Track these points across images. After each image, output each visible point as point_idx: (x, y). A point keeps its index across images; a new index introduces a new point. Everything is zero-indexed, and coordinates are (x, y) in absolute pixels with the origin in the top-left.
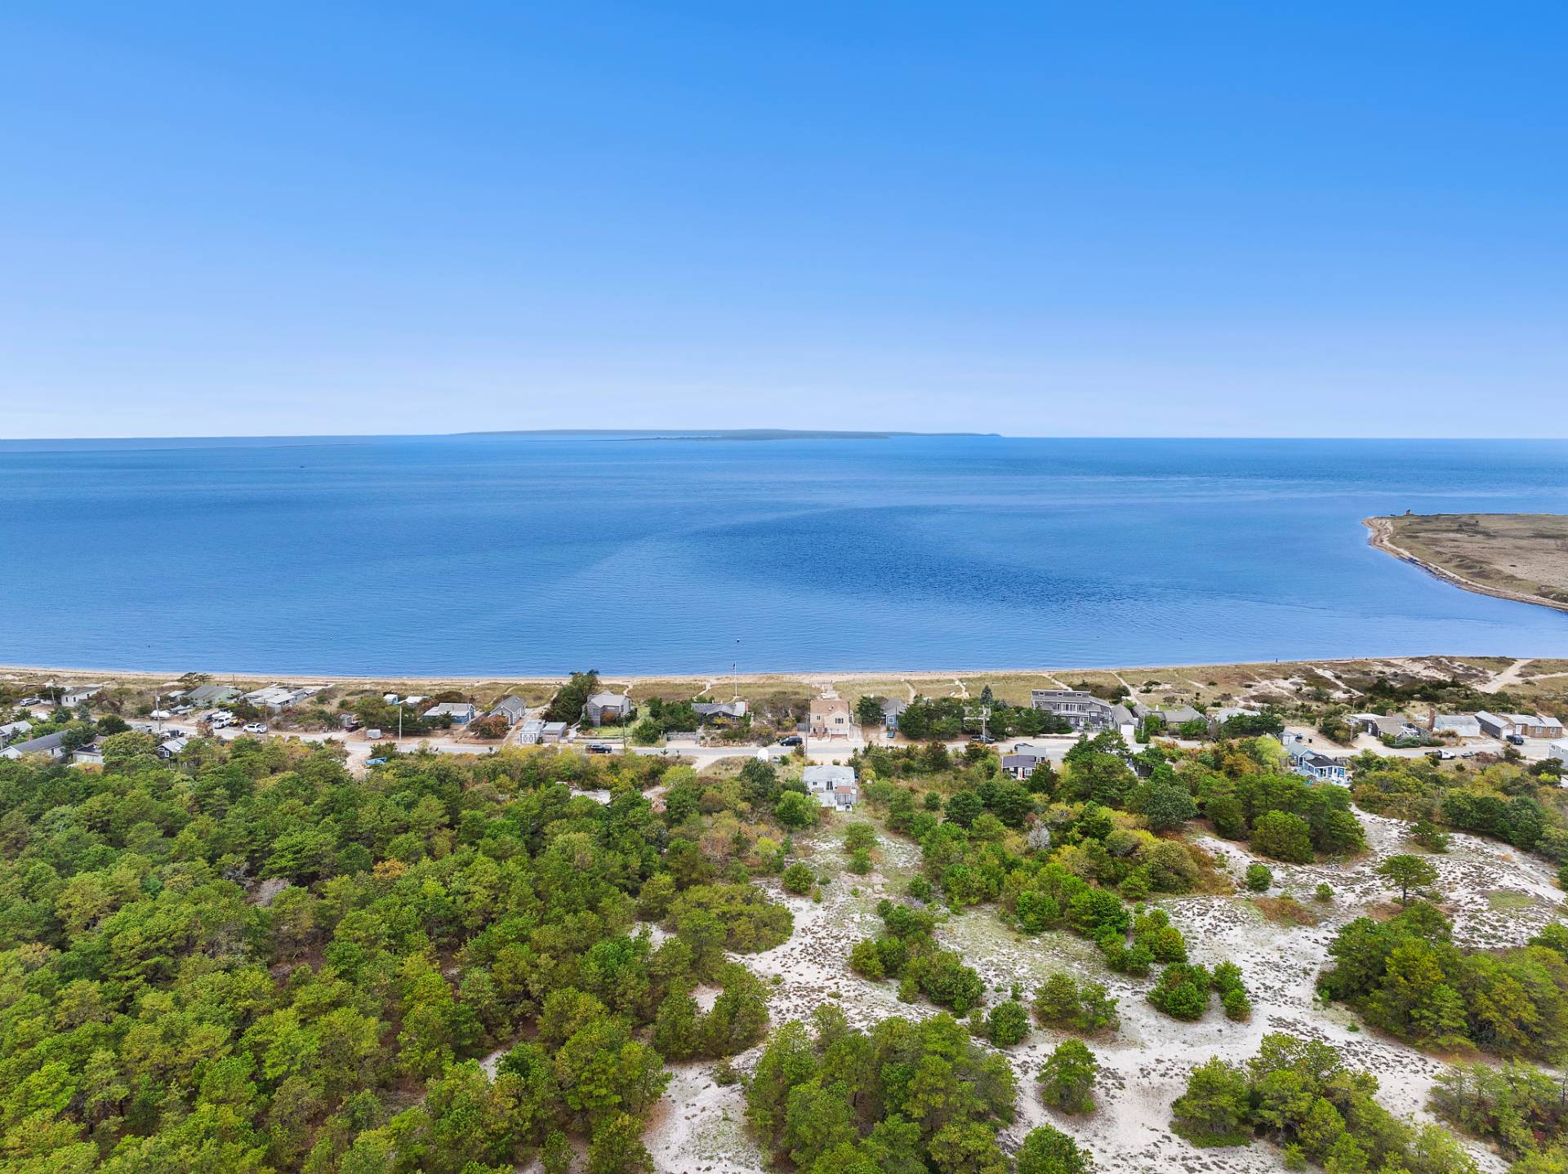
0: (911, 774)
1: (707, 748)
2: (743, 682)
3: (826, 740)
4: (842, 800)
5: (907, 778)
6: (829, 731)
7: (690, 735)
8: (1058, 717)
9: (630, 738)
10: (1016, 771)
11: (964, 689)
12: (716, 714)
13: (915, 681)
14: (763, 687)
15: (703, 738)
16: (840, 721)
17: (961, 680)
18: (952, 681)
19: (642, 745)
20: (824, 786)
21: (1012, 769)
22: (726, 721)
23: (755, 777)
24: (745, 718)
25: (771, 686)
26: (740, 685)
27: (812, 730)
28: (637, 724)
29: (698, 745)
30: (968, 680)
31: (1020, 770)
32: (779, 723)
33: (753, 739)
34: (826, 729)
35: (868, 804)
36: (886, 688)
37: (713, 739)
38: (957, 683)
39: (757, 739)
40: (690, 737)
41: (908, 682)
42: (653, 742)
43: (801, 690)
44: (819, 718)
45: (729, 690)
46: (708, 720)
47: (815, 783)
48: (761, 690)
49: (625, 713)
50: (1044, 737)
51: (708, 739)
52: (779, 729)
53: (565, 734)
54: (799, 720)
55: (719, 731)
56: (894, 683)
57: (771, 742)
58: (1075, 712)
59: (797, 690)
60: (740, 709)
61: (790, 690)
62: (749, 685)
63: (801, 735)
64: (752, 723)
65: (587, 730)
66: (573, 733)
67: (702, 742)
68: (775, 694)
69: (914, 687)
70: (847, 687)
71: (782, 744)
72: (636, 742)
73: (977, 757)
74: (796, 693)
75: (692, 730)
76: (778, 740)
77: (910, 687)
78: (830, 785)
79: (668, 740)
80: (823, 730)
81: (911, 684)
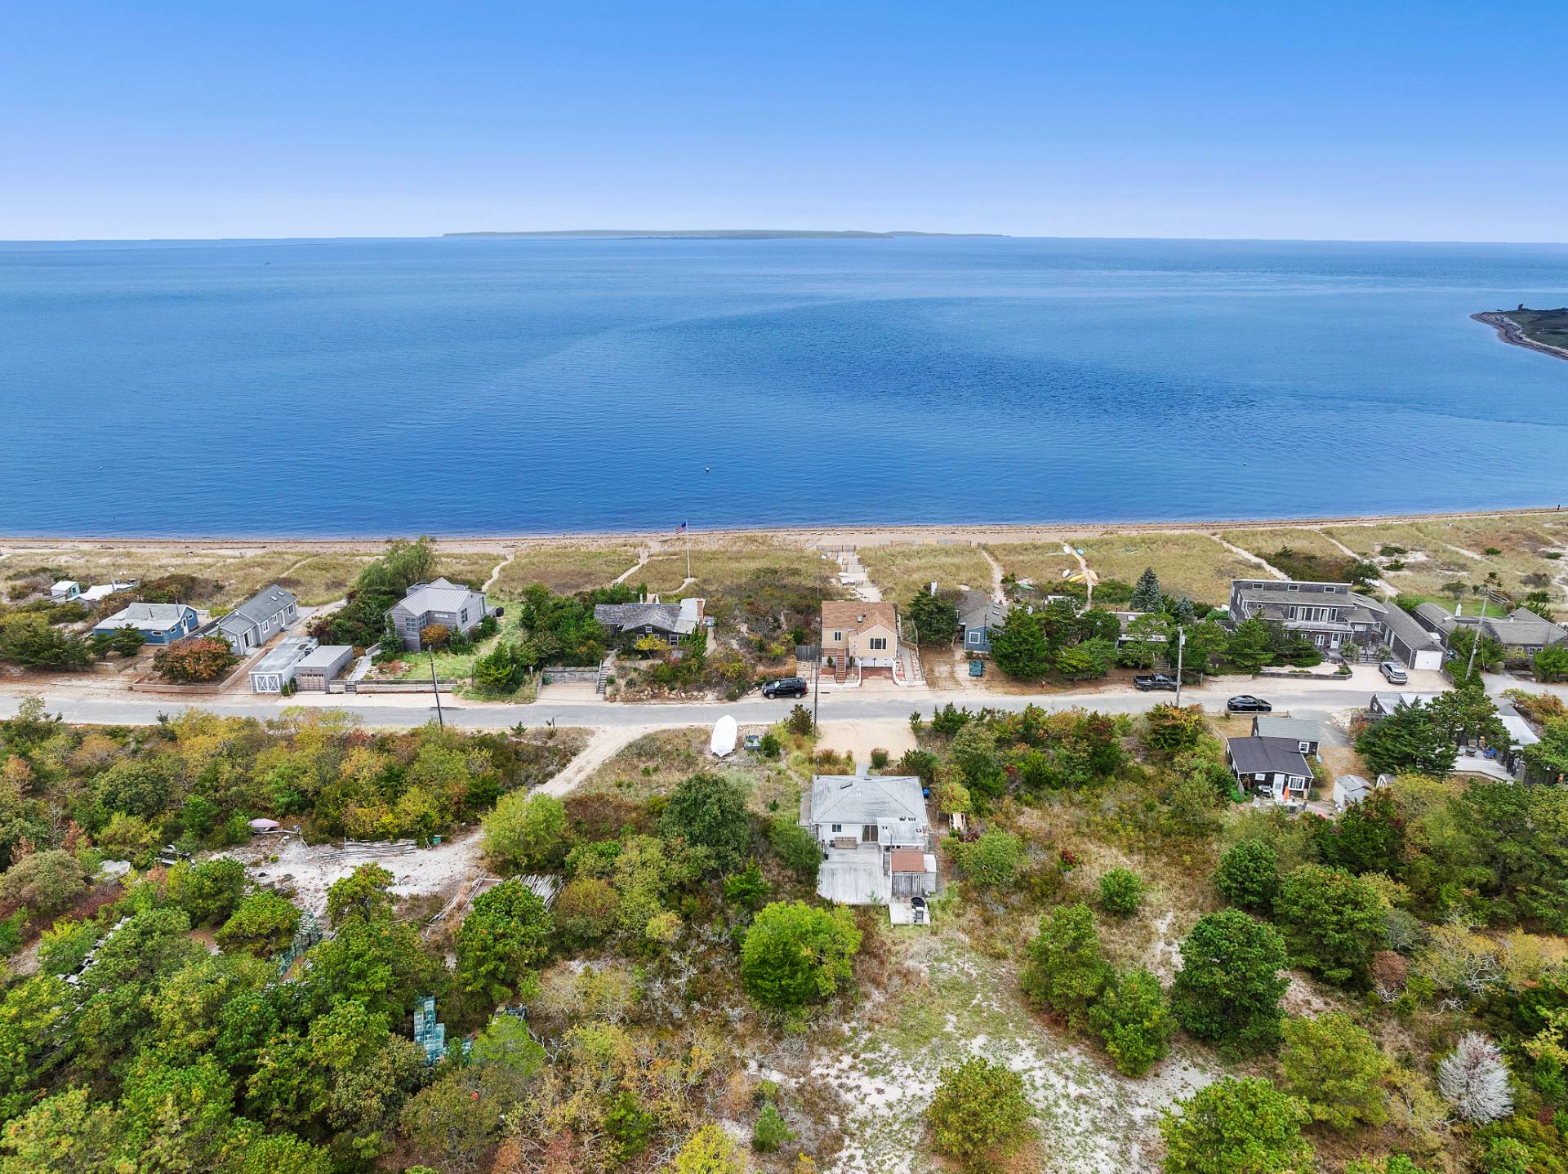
0: (1047, 791)
1: (617, 705)
2: (705, 548)
3: (852, 684)
4: (903, 886)
5: (1037, 802)
6: (859, 663)
7: (588, 672)
8: (1295, 634)
9: (468, 681)
10: (1269, 781)
11: (1083, 563)
12: (640, 630)
13: (997, 547)
14: (737, 559)
15: (611, 681)
16: (878, 644)
17: (1072, 545)
18: (1058, 547)
19: (489, 699)
20: (857, 833)
21: (1260, 777)
22: (659, 644)
23: (696, 828)
24: (696, 638)
25: (752, 557)
26: (697, 556)
27: (824, 660)
28: (487, 649)
29: (601, 697)
30: (1086, 544)
31: (1279, 779)
32: (762, 647)
33: (709, 684)
34: (852, 660)
35: (965, 898)
36: (949, 560)
37: (631, 684)
38: (1067, 550)
39: (718, 684)
40: (587, 675)
41: (985, 548)
42: (512, 692)
43: (802, 566)
44: (838, 636)
45: (677, 567)
46: (624, 642)
47: (837, 828)
48: (734, 565)
49: (474, 622)
50: (1272, 675)
51: (622, 682)
52: (760, 659)
53: (344, 669)
54: (799, 639)
55: (644, 665)
56: (962, 551)
57: (744, 691)
58: (1323, 624)
59: (796, 566)
60: (690, 615)
61: (785, 565)
62: (713, 556)
63: (805, 671)
64: (711, 645)
65: (390, 661)
66: (364, 668)
67: (609, 689)
68: (759, 573)
69: (997, 559)
70: (882, 560)
71: (767, 695)
72: (478, 690)
73: (1178, 742)
74: (795, 572)
75: (592, 661)
76: (759, 685)
77: (990, 560)
78: (870, 833)
79: (545, 682)
80: (846, 660)
81: (991, 553)
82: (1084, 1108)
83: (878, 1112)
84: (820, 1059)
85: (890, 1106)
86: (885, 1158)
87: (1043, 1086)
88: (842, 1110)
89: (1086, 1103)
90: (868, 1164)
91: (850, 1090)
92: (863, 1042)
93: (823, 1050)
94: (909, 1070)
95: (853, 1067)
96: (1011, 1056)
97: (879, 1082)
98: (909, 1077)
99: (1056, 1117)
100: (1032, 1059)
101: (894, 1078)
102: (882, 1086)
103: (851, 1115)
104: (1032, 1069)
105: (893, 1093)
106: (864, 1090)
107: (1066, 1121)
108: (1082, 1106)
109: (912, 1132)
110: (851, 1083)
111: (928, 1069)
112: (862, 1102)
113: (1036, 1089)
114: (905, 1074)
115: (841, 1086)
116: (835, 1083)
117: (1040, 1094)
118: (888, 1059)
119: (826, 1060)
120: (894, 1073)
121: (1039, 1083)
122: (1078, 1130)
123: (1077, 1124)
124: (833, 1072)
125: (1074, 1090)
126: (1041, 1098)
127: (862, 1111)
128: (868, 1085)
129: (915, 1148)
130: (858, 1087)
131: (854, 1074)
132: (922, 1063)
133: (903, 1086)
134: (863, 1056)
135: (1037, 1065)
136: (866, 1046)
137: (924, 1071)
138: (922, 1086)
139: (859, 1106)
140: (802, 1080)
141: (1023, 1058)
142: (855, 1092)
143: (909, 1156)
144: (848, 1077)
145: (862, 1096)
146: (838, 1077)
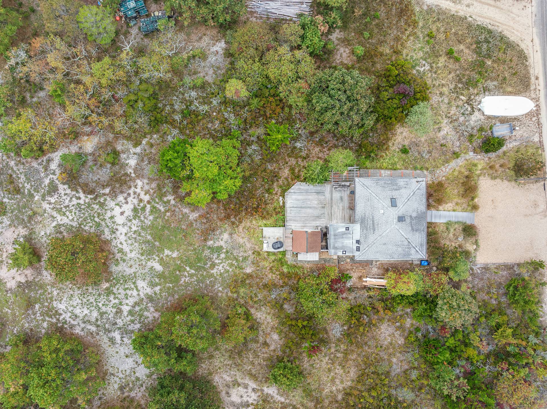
82: (114, 310)
83: (109, 212)
84: (148, 184)
85: (112, 217)
86: (73, 213)
87: (126, 294)
88: (114, 195)
89: (117, 312)
90: (73, 205)
91: (126, 199)
92: (158, 206)
93: (154, 185)
94: (134, 228)
95: (141, 201)
96: (146, 281)
97: (129, 213)
98: (130, 228)
99: (107, 296)
100: (145, 292)
101: (130, 221)
102: (126, 215)
103: (108, 199)
104: (138, 290)
105: (120, 220)
106: (124, 205)
107: (105, 300)
108: (115, 310)
109: (91, 227)
110: (129, 199)
111: (135, 238)
112: (117, 204)
113: (125, 289)
114: (133, 227)
115: (129, 194)
116: (131, 191)
117: (121, 291)
118: (142, 219)
119: (147, 187)
120: (133, 221)
121: (129, 292)
122: (100, 305)
123: (103, 305)
124: (138, 190)
125: (126, 309)
126: (119, 291)
127: (111, 204)
128: (128, 209)
129: (80, 227)
130: (127, 203)
131: (136, 201)
132: (140, 235)
133: (124, 225)
134: (148, 206)
135: (141, 293)
136: (154, 207)
137: (134, 236)
138: (124, 234)
139: (114, 203)
140: (133, 175)
141: (145, 287)
142: (124, 201)
143: (75, 224)
144: (134, 198)
145: (121, 204)
146: (135, 193)
